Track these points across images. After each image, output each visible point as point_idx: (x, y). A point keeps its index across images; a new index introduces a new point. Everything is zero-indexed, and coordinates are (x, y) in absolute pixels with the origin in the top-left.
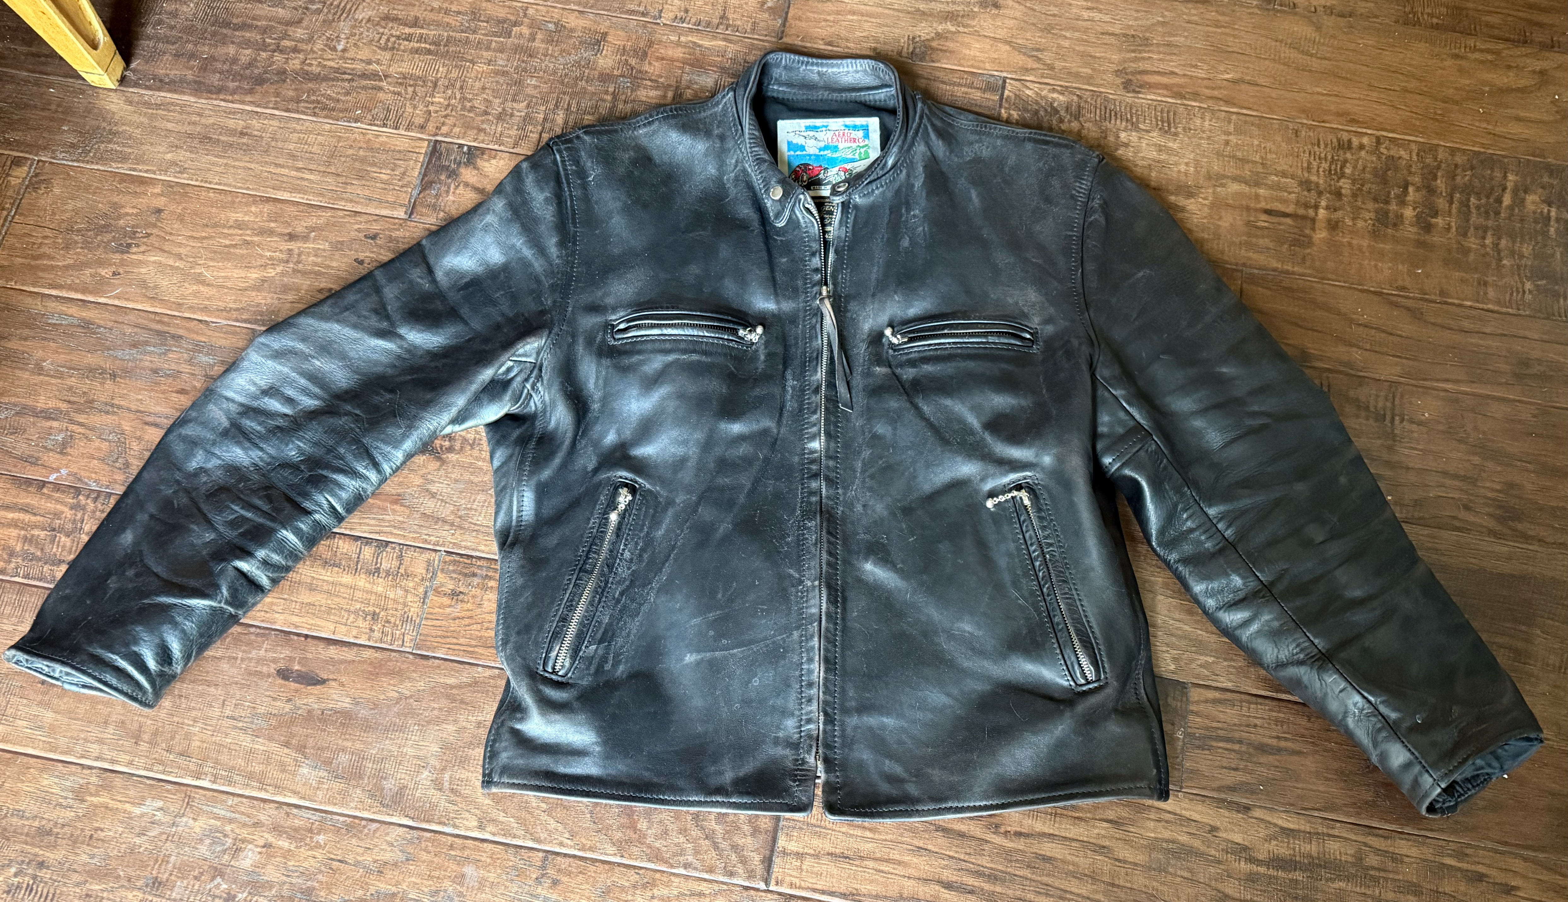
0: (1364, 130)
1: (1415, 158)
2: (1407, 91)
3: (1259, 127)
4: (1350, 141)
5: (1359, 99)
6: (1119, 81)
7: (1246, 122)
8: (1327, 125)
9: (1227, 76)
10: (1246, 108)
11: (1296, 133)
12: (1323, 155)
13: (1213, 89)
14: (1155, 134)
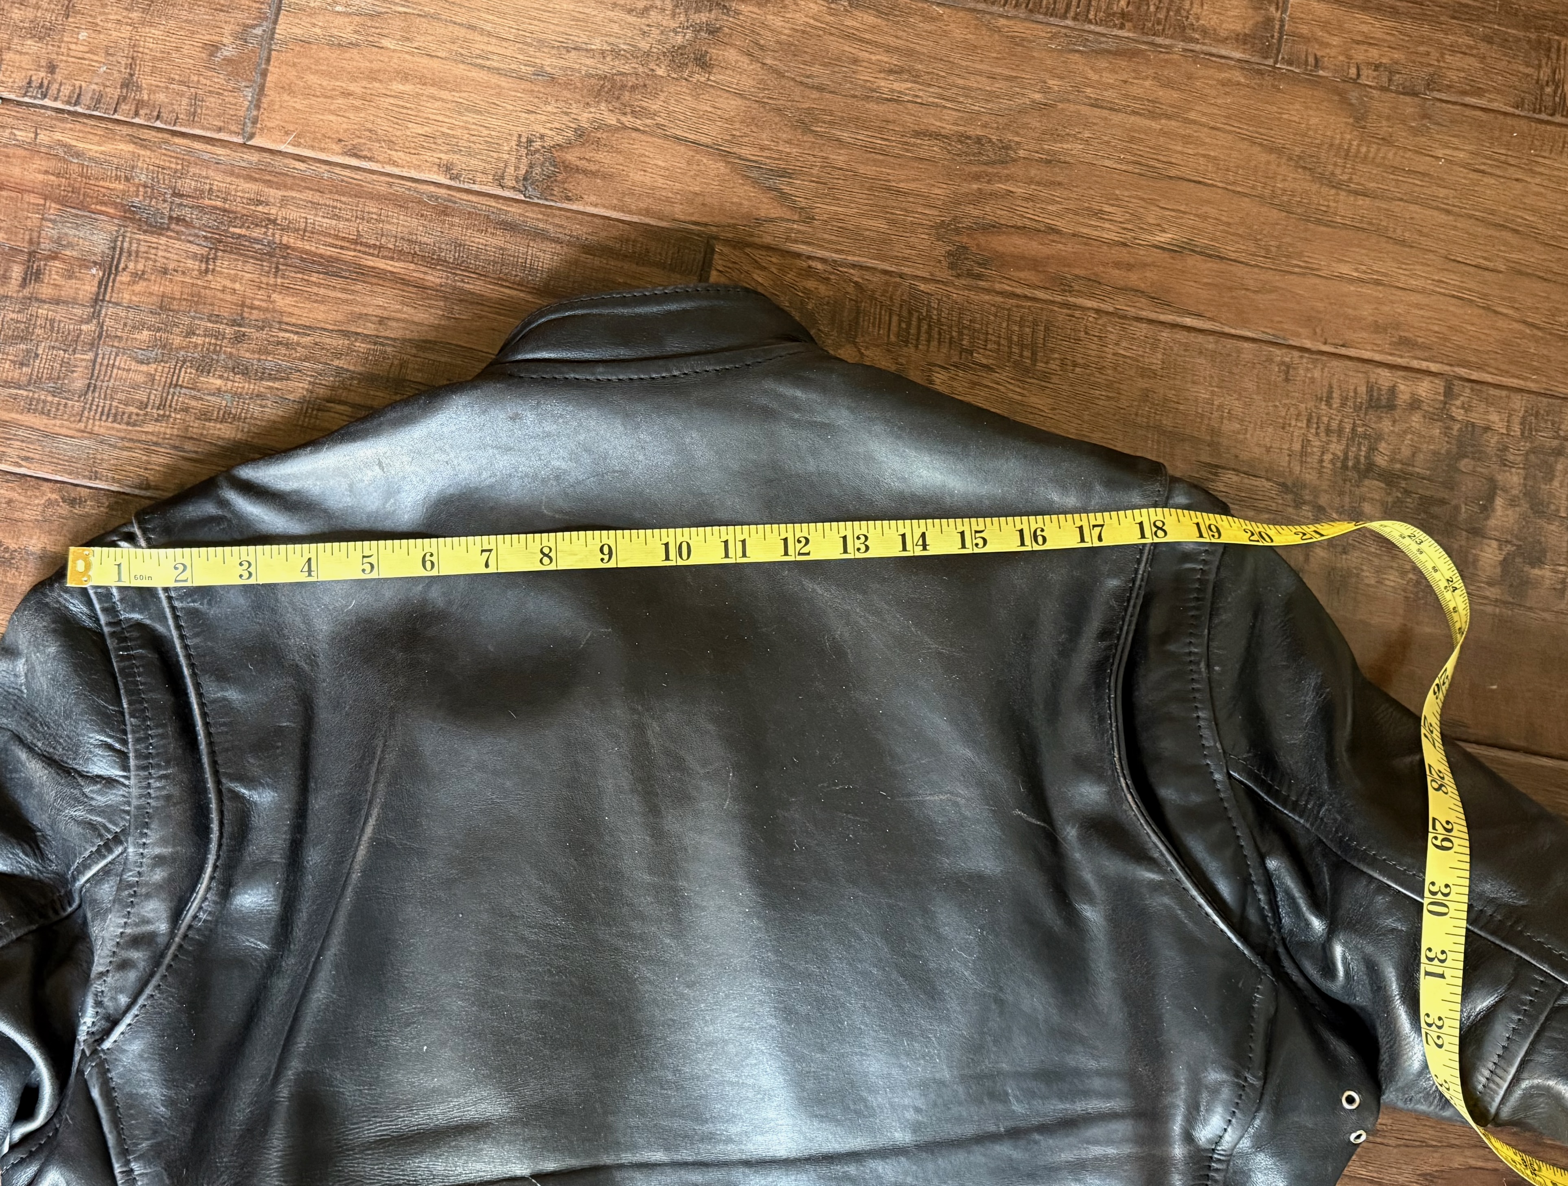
0: (1424, 365)
1: (1517, 429)
2: (1520, 273)
3: (1213, 356)
4: (1393, 390)
5: (1423, 291)
6: (941, 249)
7: (1186, 347)
8: (1352, 352)
9: (1163, 238)
10: (1190, 314)
11: (1287, 369)
12: (1334, 425)
13: (1129, 267)
14: (1001, 376)
